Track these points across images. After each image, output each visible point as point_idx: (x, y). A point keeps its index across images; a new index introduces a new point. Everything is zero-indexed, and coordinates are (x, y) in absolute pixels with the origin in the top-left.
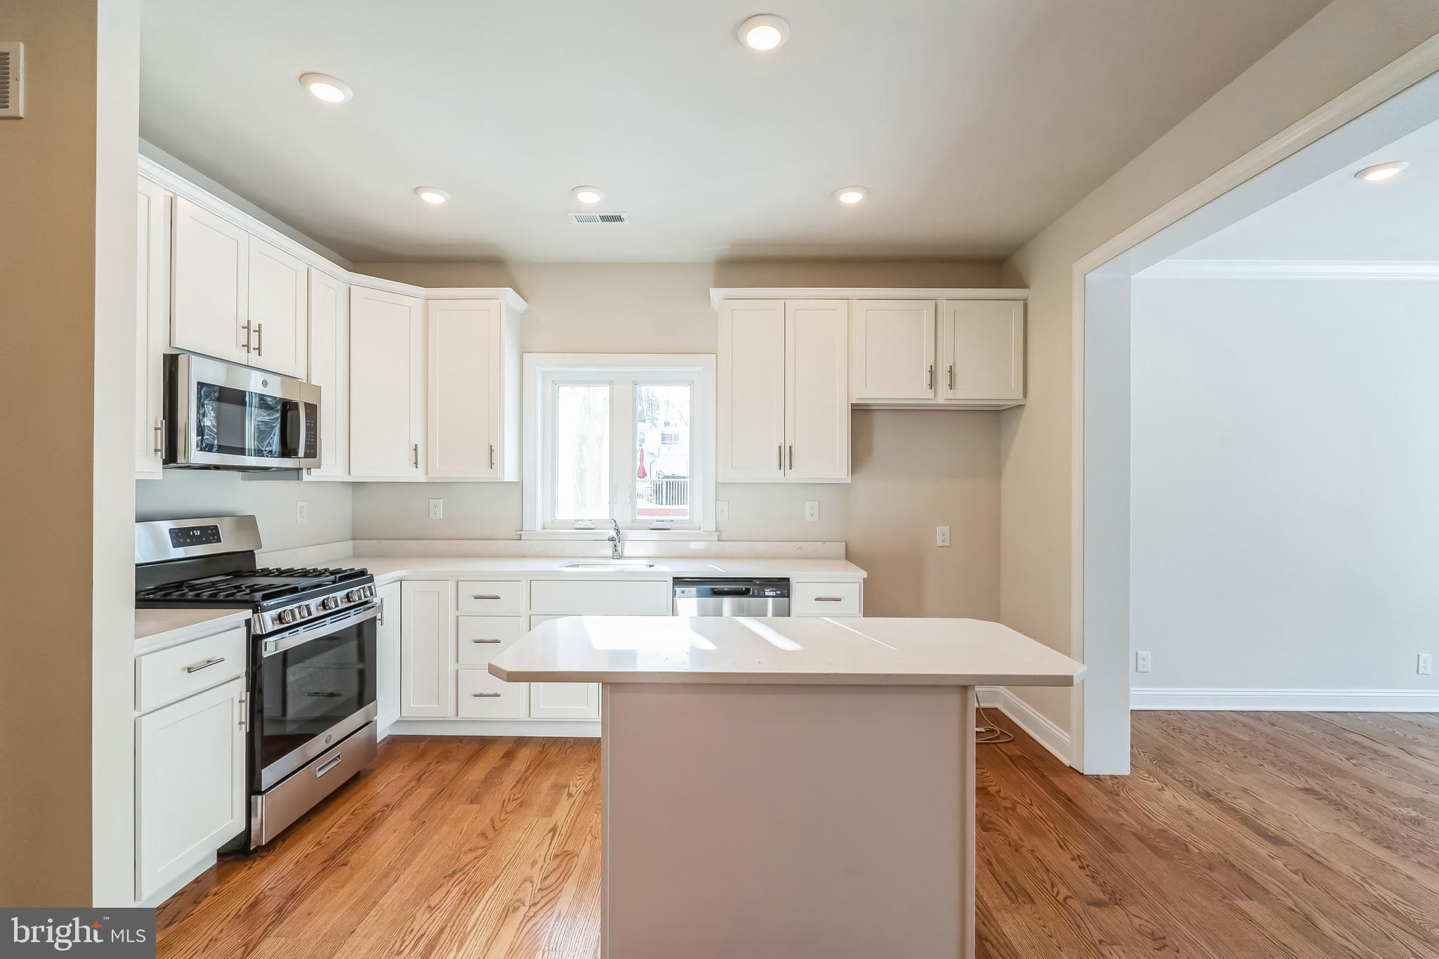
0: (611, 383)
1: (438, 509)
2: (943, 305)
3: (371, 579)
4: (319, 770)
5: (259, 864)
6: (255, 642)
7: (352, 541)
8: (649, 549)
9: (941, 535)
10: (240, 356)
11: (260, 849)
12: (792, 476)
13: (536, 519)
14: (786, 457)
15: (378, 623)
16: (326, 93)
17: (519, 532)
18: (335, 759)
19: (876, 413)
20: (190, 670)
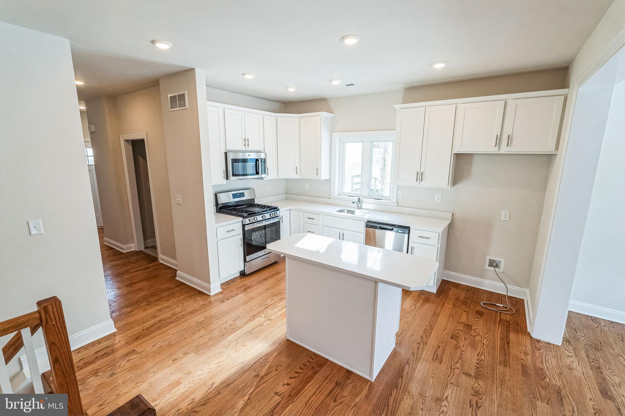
0: (363, 142)
1: (307, 186)
2: (510, 102)
3: (279, 210)
4: (262, 259)
5: (247, 278)
6: (244, 226)
7: (285, 194)
8: (371, 207)
9: (504, 215)
10: (243, 148)
11: (247, 275)
12: (423, 184)
13: (336, 192)
14: (420, 176)
15: (281, 222)
16: (249, 77)
17: (330, 196)
18: (267, 257)
19: (475, 155)
20: (228, 232)
